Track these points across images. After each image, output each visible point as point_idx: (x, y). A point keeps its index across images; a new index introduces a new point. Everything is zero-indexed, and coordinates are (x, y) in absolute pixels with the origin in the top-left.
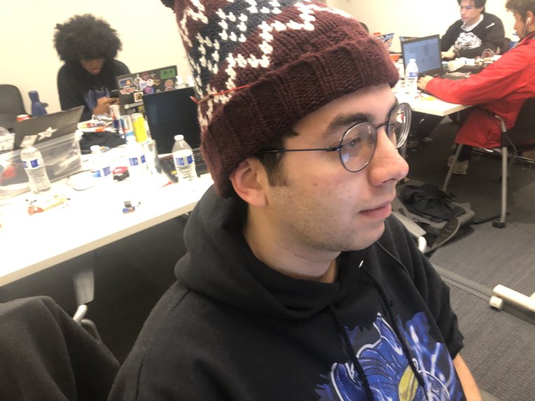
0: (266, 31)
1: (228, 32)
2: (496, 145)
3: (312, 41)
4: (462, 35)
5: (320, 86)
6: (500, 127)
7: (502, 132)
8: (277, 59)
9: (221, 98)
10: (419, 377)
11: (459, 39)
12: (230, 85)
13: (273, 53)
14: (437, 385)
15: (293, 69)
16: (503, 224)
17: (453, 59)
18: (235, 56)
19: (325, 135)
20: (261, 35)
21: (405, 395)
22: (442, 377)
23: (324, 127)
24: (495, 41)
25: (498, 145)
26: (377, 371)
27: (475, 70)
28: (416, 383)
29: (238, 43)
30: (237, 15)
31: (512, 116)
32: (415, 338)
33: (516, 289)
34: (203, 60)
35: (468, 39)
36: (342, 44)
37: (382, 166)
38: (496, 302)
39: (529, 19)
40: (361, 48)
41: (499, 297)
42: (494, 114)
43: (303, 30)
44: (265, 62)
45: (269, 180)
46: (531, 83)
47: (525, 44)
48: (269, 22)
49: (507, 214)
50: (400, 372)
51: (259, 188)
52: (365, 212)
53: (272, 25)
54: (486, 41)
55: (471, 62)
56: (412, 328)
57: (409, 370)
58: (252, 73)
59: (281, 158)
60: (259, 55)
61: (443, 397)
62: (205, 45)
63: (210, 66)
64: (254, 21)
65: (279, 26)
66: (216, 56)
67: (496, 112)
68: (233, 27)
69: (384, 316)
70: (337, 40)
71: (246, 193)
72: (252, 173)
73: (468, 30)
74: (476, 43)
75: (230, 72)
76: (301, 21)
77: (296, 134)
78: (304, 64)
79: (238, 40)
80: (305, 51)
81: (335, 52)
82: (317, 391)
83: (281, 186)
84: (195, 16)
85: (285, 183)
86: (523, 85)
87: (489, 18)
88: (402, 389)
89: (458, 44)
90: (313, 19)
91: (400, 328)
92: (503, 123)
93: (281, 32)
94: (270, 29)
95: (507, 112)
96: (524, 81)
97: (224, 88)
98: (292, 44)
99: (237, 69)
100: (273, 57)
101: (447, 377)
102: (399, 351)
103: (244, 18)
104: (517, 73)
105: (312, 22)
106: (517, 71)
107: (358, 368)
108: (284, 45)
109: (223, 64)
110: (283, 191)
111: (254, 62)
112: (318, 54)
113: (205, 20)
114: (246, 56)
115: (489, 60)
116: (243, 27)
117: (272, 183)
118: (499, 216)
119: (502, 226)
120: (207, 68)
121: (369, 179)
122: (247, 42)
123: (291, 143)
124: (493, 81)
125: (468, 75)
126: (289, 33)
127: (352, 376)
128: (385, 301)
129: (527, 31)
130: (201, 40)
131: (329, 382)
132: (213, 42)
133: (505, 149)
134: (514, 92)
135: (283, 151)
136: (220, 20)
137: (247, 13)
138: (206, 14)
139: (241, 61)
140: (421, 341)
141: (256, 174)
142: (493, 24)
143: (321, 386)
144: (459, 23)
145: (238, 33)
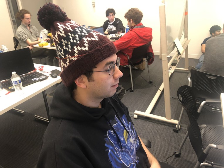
0: (85, 40)
1: (73, 40)
2: (127, 64)
3: (99, 43)
4: (109, 25)
5: (103, 55)
6: (127, 58)
7: (128, 60)
8: (90, 48)
9: (73, 58)
10: (127, 132)
11: (108, 27)
12: (76, 55)
13: (89, 46)
14: (132, 134)
15: (95, 51)
16: (133, 90)
17: (108, 34)
18: (77, 47)
19: (104, 67)
20: (84, 41)
21: (125, 137)
22: (132, 131)
23: (104, 65)
24: (120, 28)
25: (128, 64)
26: (118, 131)
27: (116, 39)
28: (127, 134)
29: (77, 43)
30: (75, 35)
31: (131, 54)
32: (125, 122)
33: (140, 111)
34: (64, 47)
35: (111, 27)
36: (106, 44)
37: (117, 74)
38: (136, 116)
39: (131, 22)
40: (111, 45)
41: (136, 114)
42: (125, 54)
43: (95, 40)
44: (87, 49)
45: (88, 80)
46: (135, 43)
47: (131, 30)
48: (86, 38)
49: (134, 87)
50: (123, 131)
51: (84, 83)
52: (113, 86)
53: (87, 38)
54: (118, 28)
55: (114, 35)
56: (123, 119)
57: (125, 130)
58: (83, 52)
59: (92, 74)
60: (85, 47)
61: (134, 137)
62: (65, 43)
63: (67, 49)
64: (81, 37)
65: (89, 39)
66: (69, 46)
67: (126, 53)
68: (74, 38)
69: (116, 116)
70: (105, 43)
71: (80, 85)
72: (82, 79)
73: (111, 24)
74: (114, 29)
75: (75, 51)
76: (94, 38)
77: (96, 67)
78: (98, 49)
79: (76, 42)
80: (98, 46)
81: (105, 46)
82: (105, 140)
83: (92, 81)
84: (61, 35)
85: (93, 81)
86: (132, 44)
87: (117, 20)
88: (124, 136)
89: (108, 29)
90: (97, 37)
91: (121, 119)
92: (128, 57)
93: (90, 41)
94: (87, 40)
95: (129, 53)
96: (132, 43)
97: (74, 56)
98: (94, 44)
99: (78, 50)
100: (89, 47)
101: (134, 131)
102: (122, 126)
103: (77, 36)
104: (130, 40)
105: (97, 38)
106: (130, 39)
107: (114, 130)
108: (92, 44)
109: (72, 49)
110: (92, 83)
111: (83, 49)
112: (101, 47)
113: (65, 36)
114: (81, 47)
115: (120, 35)
116: (77, 39)
117: (89, 81)
118: (131, 88)
119: (133, 91)
120: (66, 49)
121: (114, 78)
122: (80, 43)
123: (95, 70)
124: (123, 42)
125: (114, 40)
126: (92, 41)
127: (113, 133)
128: (116, 112)
129: (131, 25)
130: (63, 41)
131: (107, 137)
132: (68, 42)
133: (130, 65)
134: (130, 46)
135: (92, 72)
136: (70, 36)
137: (78, 34)
138: (65, 34)
139: (79, 48)
140: (126, 122)
141: (83, 79)
142: (119, 22)
143: (105, 139)
144: (107, 21)
145: (77, 40)
